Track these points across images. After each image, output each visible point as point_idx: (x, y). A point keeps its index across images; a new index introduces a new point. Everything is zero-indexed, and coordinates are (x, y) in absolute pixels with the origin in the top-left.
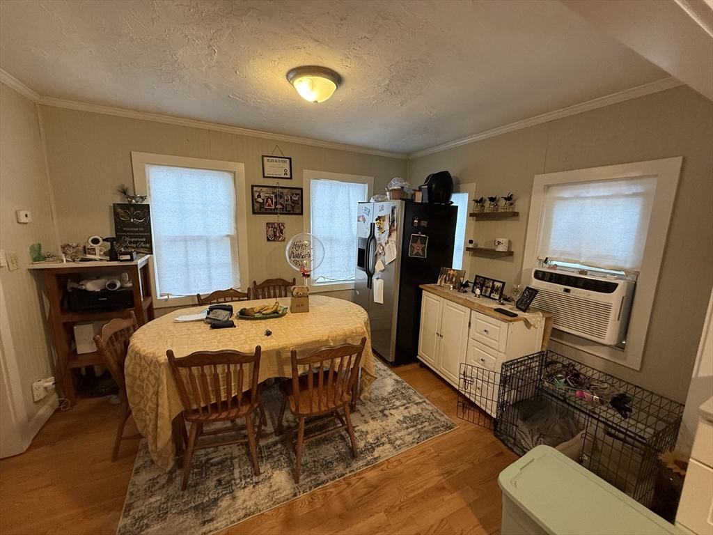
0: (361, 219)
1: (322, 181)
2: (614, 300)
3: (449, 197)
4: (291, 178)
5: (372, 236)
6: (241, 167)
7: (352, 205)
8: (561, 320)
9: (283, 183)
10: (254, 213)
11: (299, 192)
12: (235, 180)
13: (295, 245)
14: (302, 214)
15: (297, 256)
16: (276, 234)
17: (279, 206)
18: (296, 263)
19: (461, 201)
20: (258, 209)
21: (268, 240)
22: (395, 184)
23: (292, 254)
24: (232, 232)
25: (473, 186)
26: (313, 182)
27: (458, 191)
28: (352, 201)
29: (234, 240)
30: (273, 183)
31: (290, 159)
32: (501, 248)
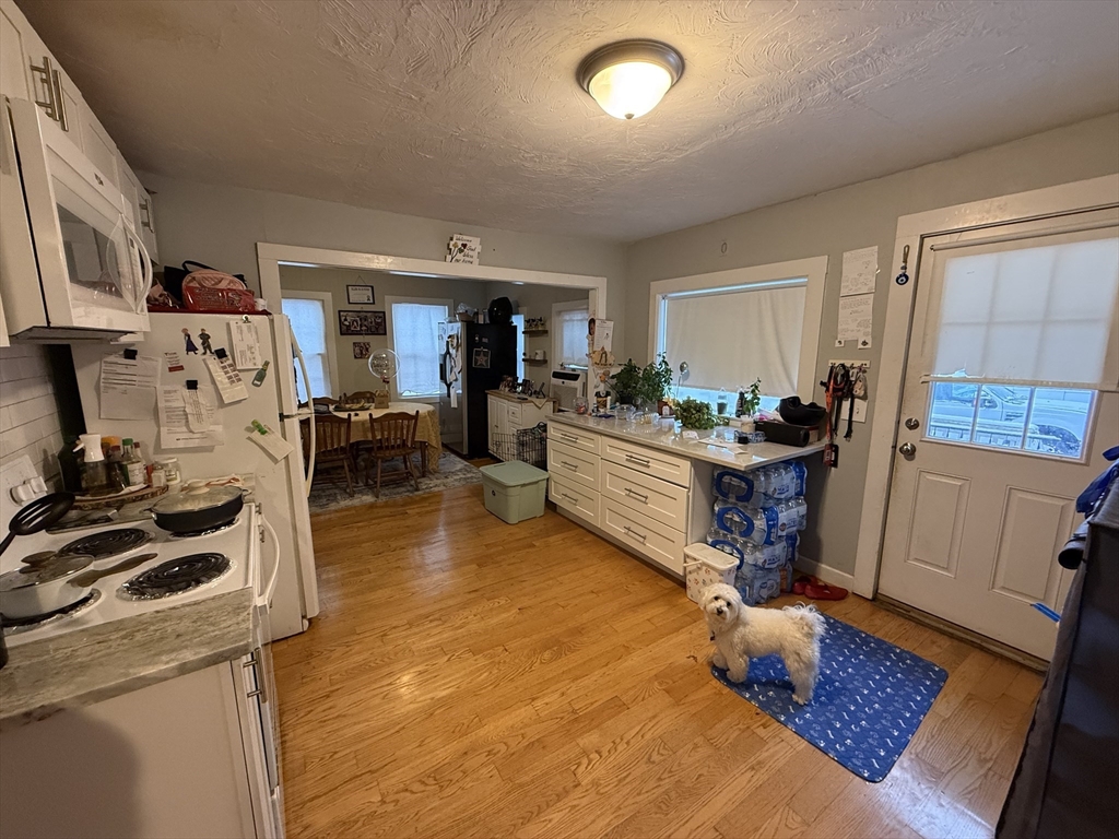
0: (440, 337)
1: (403, 305)
2: (578, 384)
3: (510, 317)
4: (374, 303)
5: (448, 352)
6: (328, 296)
7: (433, 326)
8: (563, 403)
9: (366, 308)
10: (342, 334)
11: (381, 315)
12: (323, 307)
13: (375, 358)
14: (385, 334)
15: (378, 366)
16: (362, 352)
17: (364, 328)
18: (376, 371)
19: (518, 321)
20: (345, 330)
21: (356, 357)
22: (461, 309)
23: (373, 364)
24: (323, 351)
25: (525, 309)
26: (394, 306)
27: (517, 313)
28: (433, 322)
29: (325, 358)
30: (358, 308)
31: (372, 287)
32: (538, 358)
